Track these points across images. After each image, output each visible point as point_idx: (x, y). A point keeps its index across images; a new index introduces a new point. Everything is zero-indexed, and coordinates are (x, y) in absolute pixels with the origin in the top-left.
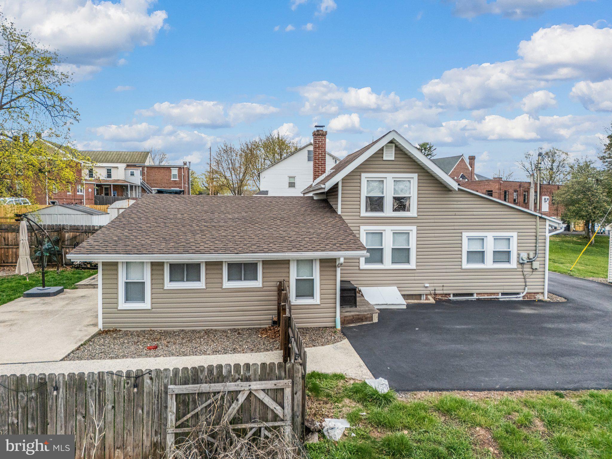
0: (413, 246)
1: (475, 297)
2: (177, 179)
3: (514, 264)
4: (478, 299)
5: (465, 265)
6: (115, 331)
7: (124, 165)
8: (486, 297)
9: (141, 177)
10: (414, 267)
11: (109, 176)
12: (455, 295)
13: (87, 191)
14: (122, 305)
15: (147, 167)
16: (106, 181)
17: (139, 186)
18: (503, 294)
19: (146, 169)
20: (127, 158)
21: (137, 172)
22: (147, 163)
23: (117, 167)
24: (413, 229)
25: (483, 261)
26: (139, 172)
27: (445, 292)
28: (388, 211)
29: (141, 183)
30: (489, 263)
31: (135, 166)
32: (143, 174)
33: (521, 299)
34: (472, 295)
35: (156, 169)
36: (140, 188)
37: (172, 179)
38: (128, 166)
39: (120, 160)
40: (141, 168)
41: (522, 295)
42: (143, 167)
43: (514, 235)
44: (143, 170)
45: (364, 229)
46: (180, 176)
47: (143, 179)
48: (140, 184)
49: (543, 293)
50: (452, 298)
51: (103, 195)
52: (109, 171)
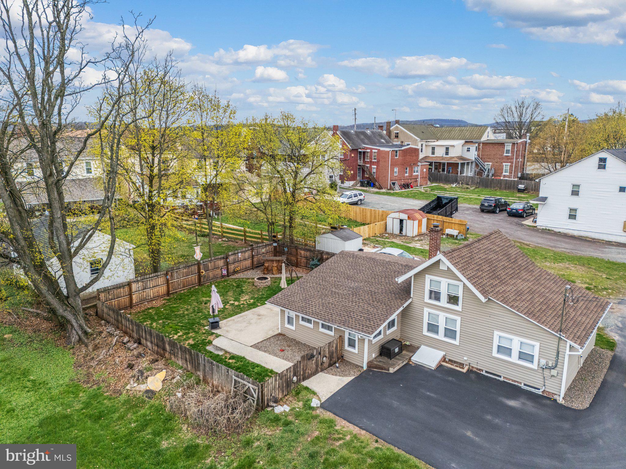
0: (458, 329)
1: (502, 379)
2: (510, 155)
3: (534, 366)
4: (504, 382)
5: (495, 354)
6: (284, 335)
7: (463, 142)
8: (511, 382)
9: (476, 153)
10: (458, 344)
11: (447, 153)
12: (486, 372)
13: (422, 171)
14: (287, 325)
15: (483, 143)
16: (442, 158)
17: (472, 162)
18: (525, 385)
19: (481, 145)
20: (466, 134)
21: (473, 148)
22: (484, 139)
23: (453, 146)
24: (458, 319)
25: (510, 355)
26: (475, 148)
27: (479, 367)
28: (444, 302)
29: (475, 159)
30: (514, 358)
31: (472, 142)
32: (478, 149)
33: (541, 393)
34: (500, 376)
35: (491, 145)
36: (474, 164)
37: (505, 154)
38: (466, 142)
39: (460, 137)
40: (477, 145)
41: (541, 390)
42: (479, 144)
43: (537, 345)
44: (479, 145)
45: (426, 310)
46: (513, 152)
47: (478, 155)
48: (474, 159)
49: (559, 396)
50: (484, 373)
51: (441, 170)
52: (447, 149)
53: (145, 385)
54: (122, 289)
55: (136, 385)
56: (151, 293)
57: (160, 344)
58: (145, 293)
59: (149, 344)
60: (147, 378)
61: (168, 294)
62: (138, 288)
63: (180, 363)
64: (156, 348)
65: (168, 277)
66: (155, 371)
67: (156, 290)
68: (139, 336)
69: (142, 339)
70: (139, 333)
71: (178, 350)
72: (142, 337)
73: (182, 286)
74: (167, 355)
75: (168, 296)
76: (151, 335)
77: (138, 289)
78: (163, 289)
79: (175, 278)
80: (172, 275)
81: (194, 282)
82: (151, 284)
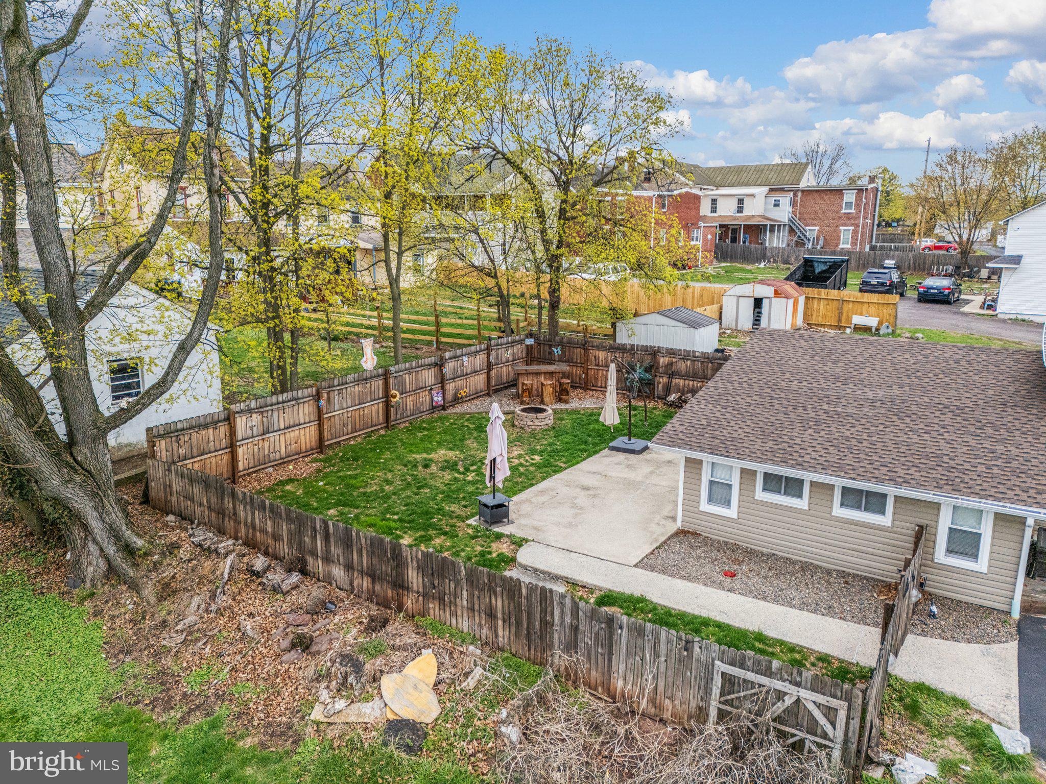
2: (853, 211)
6: (696, 534)
7: (765, 189)
9: (790, 209)
11: (740, 210)
13: (705, 238)
14: (705, 506)
15: (803, 191)
16: (735, 219)
17: (784, 225)
19: (800, 194)
20: (770, 177)
21: (785, 201)
22: (803, 184)
23: (753, 195)
26: (788, 199)
29: (790, 220)
31: (782, 190)
32: (794, 203)
35: (818, 196)
36: (787, 228)
37: (844, 211)
38: (771, 190)
39: (759, 182)
40: (792, 193)
42: (795, 192)
44: (795, 196)
46: (858, 206)
47: (794, 213)
48: (787, 221)
51: (728, 241)
52: (741, 201)
53: (377, 702)
54: (211, 431)
55: (341, 704)
56: (280, 443)
57: (386, 569)
58: (266, 444)
59: (338, 572)
60: (375, 679)
61: (321, 446)
62: (251, 428)
63: (464, 623)
64: (366, 583)
65: (322, 402)
66: (397, 657)
67: (292, 435)
68: (301, 549)
69: (310, 560)
70: (301, 542)
71: (458, 583)
72: (313, 553)
73: (350, 427)
74: (409, 603)
75: (321, 452)
76: (347, 542)
77: (249, 432)
78: (307, 436)
79: (337, 407)
80: (329, 398)
81: (375, 420)
82: (280, 419)
